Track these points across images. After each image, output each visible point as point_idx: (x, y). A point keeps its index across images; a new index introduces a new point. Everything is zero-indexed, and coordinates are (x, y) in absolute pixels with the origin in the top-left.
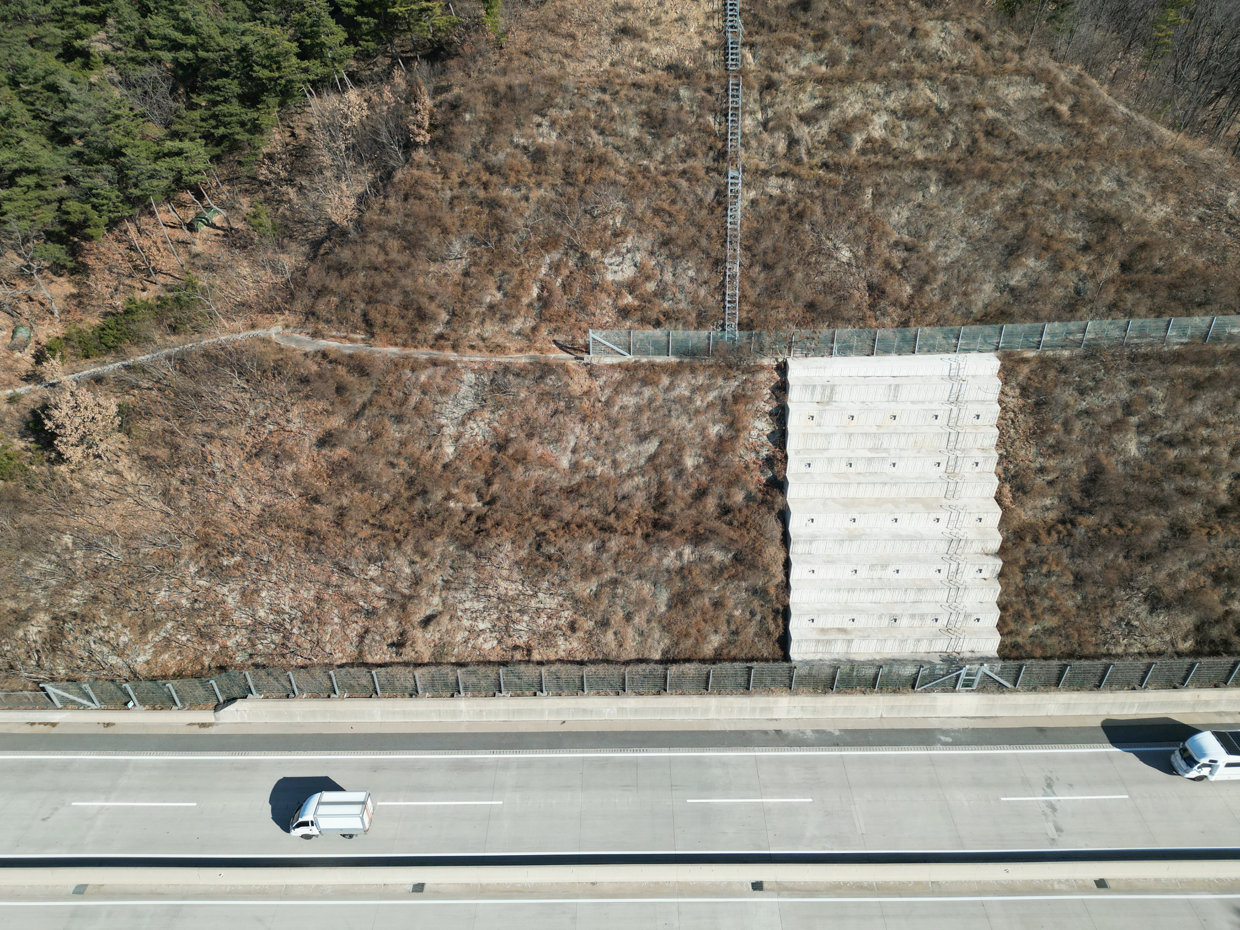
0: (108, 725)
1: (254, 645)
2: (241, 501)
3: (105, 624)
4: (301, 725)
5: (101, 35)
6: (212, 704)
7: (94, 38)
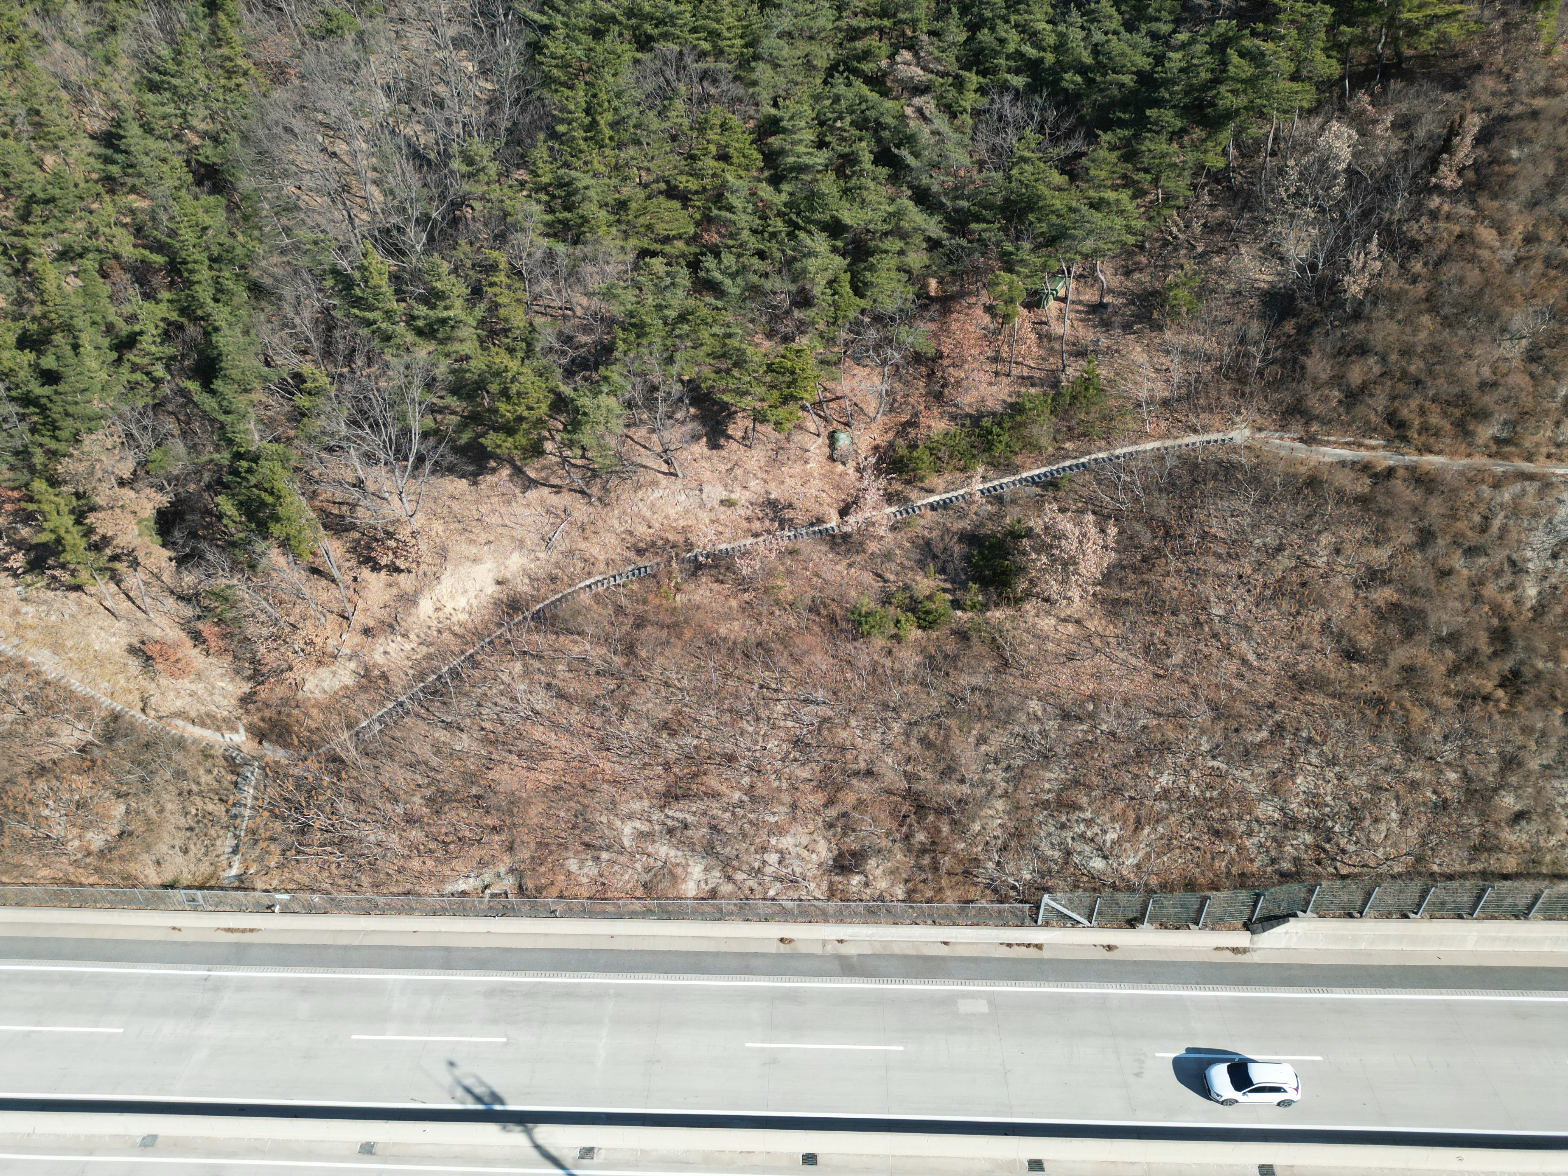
0: (1110, 948)
1: (1280, 846)
2: (1251, 657)
3: (1088, 815)
4: (1369, 954)
5: (906, 55)
6: (1239, 923)
7: (898, 59)
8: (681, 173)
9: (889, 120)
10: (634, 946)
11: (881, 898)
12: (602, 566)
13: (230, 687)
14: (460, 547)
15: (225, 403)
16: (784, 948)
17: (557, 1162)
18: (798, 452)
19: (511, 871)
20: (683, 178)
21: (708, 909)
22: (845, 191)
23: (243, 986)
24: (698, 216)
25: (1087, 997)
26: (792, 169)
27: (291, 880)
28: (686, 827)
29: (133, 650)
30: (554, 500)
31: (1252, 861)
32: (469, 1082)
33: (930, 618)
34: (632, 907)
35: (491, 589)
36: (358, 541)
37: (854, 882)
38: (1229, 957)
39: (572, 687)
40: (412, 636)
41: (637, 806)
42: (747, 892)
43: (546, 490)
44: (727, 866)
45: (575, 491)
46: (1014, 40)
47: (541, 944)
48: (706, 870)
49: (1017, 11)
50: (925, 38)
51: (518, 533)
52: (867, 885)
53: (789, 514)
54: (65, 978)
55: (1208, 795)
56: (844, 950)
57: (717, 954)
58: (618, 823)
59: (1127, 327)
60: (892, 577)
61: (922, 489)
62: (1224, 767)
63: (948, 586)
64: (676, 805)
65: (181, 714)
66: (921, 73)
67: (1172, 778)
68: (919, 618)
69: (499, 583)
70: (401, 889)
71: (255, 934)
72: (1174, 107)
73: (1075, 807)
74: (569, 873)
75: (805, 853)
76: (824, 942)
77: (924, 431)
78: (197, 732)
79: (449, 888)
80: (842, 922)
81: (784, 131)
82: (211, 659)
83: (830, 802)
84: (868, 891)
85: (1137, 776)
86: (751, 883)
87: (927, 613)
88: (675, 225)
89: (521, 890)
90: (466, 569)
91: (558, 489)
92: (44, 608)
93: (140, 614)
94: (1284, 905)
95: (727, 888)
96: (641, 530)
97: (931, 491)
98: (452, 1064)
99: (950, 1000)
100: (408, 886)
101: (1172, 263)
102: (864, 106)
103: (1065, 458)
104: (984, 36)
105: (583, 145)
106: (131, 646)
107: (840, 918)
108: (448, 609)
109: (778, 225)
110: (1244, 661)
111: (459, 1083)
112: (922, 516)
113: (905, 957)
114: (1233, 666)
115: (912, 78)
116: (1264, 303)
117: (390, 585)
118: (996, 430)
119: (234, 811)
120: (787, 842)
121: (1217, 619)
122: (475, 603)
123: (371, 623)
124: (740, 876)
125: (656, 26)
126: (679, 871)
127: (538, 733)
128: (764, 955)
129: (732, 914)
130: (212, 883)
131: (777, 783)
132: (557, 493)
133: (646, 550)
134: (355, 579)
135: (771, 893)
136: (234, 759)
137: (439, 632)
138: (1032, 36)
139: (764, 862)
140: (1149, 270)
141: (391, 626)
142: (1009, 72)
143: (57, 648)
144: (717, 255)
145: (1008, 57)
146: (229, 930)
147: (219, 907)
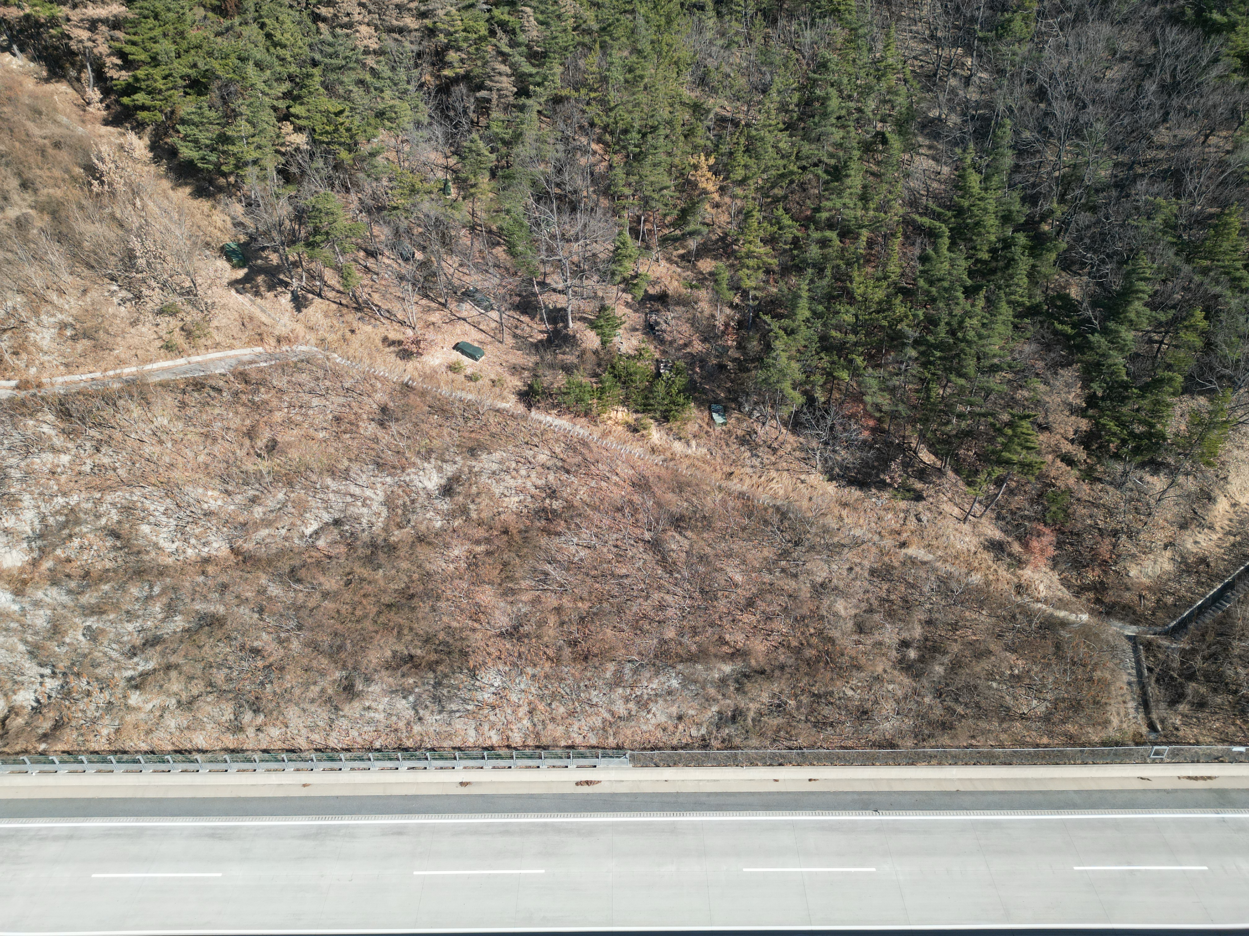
13: (1053, 575)
29: (985, 547)
40: (1218, 528)
71: (1216, 781)
92: (902, 515)
106: (983, 544)
108: (1243, 505)
137: (1241, 524)
141: (1195, 520)
146: (1189, 778)
147: (1176, 758)
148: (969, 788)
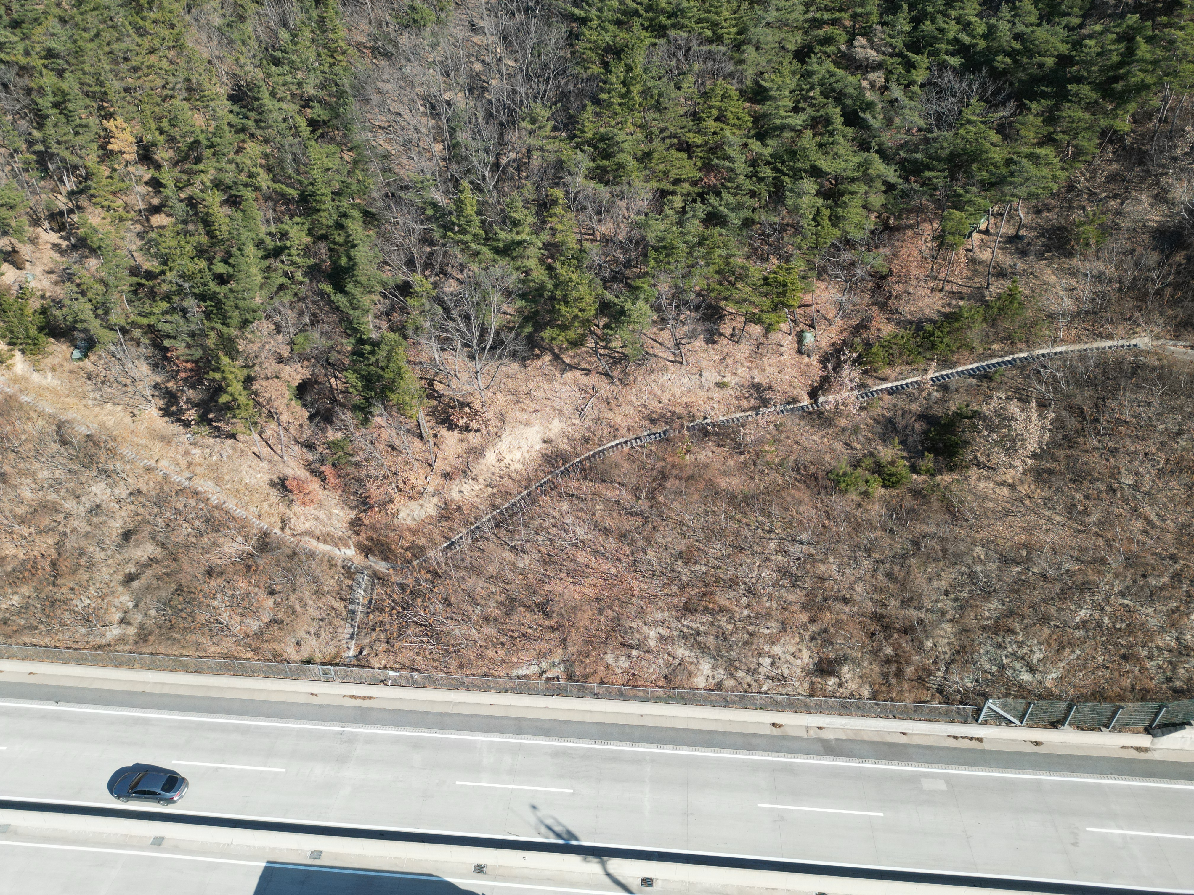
0: (1037, 743)
5: (861, 41)
6: (1141, 728)
7: (856, 43)
8: (689, 131)
9: (851, 90)
10: (659, 724)
11: (852, 696)
12: (624, 431)
13: (342, 514)
14: (515, 414)
15: (355, 302)
16: (776, 731)
17: (624, 887)
18: (775, 347)
19: (565, 661)
20: (691, 135)
21: (714, 698)
22: (820, 146)
23: (370, 740)
24: (699, 164)
25: (1024, 782)
26: (776, 128)
27: (395, 662)
28: (698, 634)
29: (272, 484)
30: (585, 380)
31: (1152, 679)
32: (549, 822)
33: (894, 479)
34: (657, 694)
35: (539, 446)
36: (436, 407)
37: (830, 683)
38: (1134, 754)
39: (609, 523)
40: (481, 480)
41: (659, 616)
42: (746, 687)
43: (578, 373)
44: (731, 667)
45: (601, 374)
46: (952, 30)
47: (588, 718)
48: (714, 668)
49: (953, 8)
50: (879, 27)
51: (558, 404)
52: (841, 685)
53: (769, 395)
54: (237, 728)
55: (1118, 626)
56: (824, 735)
57: (724, 733)
58: (645, 628)
59: (1040, 256)
60: (859, 447)
61: (876, 377)
62: (1131, 604)
63: (905, 454)
64: (690, 617)
65: (309, 533)
66: (875, 54)
67: (1089, 612)
68: (884, 479)
69: (544, 442)
70: (481, 672)
71: (372, 701)
72: (1089, 83)
73: (1010, 631)
74: (607, 666)
75: (791, 658)
76: (807, 729)
77: (875, 333)
78: (322, 548)
79: (515, 672)
80: (821, 713)
81: (771, 98)
82: (327, 492)
83: (812, 620)
84: (841, 690)
85: (1059, 610)
86: (749, 680)
87: (891, 475)
88: (684, 171)
89: (570, 677)
90: (520, 430)
91: (587, 372)
92: (207, 450)
93: (276, 458)
94: (1180, 716)
95: (730, 683)
96: (654, 404)
97: (884, 380)
98: (534, 807)
99: (914, 779)
100: (485, 670)
101: (1075, 205)
102: (833, 80)
103: (992, 356)
104: (927, 26)
105: (618, 109)
106: (271, 480)
107: (820, 710)
108: (507, 461)
109: (767, 172)
110: (1149, 522)
111: (542, 822)
112: (881, 399)
113: (873, 742)
114: (1138, 525)
115: (867, 59)
116: (1154, 238)
117: (462, 441)
118: (937, 333)
119: (350, 607)
120: (777, 650)
121: (1126, 487)
122: (527, 456)
123: (449, 469)
124: (740, 674)
125: (669, 18)
126: (692, 667)
127: (582, 556)
128: (761, 736)
129: (734, 703)
130: (337, 661)
131: (768, 604)
132: (586, 375)
133: (658, 420)
134: (435, 436)
135: (765, 688)
136: (350, 568)
137: (501, 477)
138: (967, 26)
139: (760, 664)
140: (1057, 210)
141: (464, 472)
142: (947, 53)
143: (218, 480)
144: (718, 194)
145: (949, 43)
146: (353, 697)
147: (345, 680)
148: (157, 690)
